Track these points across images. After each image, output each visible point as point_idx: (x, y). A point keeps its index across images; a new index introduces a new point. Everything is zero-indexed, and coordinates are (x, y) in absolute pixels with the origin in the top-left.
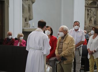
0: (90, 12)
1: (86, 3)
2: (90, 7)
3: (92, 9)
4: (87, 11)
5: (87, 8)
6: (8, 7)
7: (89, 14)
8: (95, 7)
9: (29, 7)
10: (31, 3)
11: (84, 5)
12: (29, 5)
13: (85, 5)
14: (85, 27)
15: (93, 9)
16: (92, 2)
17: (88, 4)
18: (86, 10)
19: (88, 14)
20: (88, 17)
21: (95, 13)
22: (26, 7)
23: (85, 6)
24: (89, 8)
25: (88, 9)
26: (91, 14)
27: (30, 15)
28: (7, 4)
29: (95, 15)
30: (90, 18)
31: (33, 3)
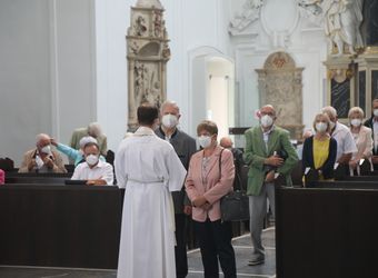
0: (142, 76)
1: (128, 46)
3: (147, 66)
4: (132, 71)
5: (133, 64)
7: (140, 82)
8: (157, 62)
11: (125, 54)
13: (128, 53)
14: (129, 125)
15: (151, 67)
16: (146, 46)
17: (135, 51)
18: (129, 69)
19: (137, 83)
20: (136, 93)
21: (155, 80)
23: (128, 58)
24: (139, 65)
25: (135, 68)
26: (145, 83)
29: (157, 87)
30: (144, 97)
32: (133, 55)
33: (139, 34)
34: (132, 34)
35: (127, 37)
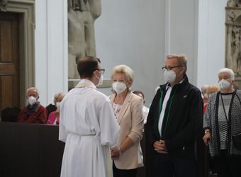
0: (239, 38)
1: (227, 15)
2: (237, 27)
4: (230, 35)
5: (230, 29)
6: (33, 27)
7: (236, 43)
9: (86, 28)
10: (91, 17)
11: (224, 21)
12: (86, 23)
13: (227, 20)
17: (232, 19)
18: (227, 33)
19: (234, 44)
20: (233, 52)
22: (79, 27)
23: (227, 24)
24: (236, 30)
25: (233, 32)
27: (89, 48)
28: (30, 22)
31: (96, 17)
32: (231, 22)
33: (237, 6)
34: (230, 6)
35: (227, 8)
